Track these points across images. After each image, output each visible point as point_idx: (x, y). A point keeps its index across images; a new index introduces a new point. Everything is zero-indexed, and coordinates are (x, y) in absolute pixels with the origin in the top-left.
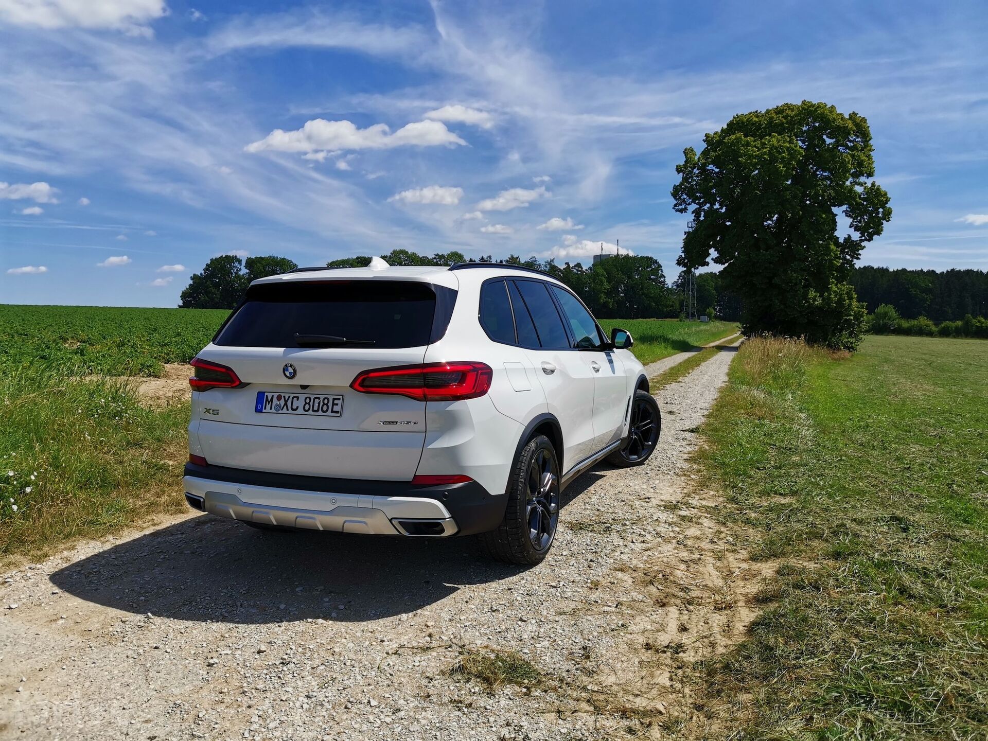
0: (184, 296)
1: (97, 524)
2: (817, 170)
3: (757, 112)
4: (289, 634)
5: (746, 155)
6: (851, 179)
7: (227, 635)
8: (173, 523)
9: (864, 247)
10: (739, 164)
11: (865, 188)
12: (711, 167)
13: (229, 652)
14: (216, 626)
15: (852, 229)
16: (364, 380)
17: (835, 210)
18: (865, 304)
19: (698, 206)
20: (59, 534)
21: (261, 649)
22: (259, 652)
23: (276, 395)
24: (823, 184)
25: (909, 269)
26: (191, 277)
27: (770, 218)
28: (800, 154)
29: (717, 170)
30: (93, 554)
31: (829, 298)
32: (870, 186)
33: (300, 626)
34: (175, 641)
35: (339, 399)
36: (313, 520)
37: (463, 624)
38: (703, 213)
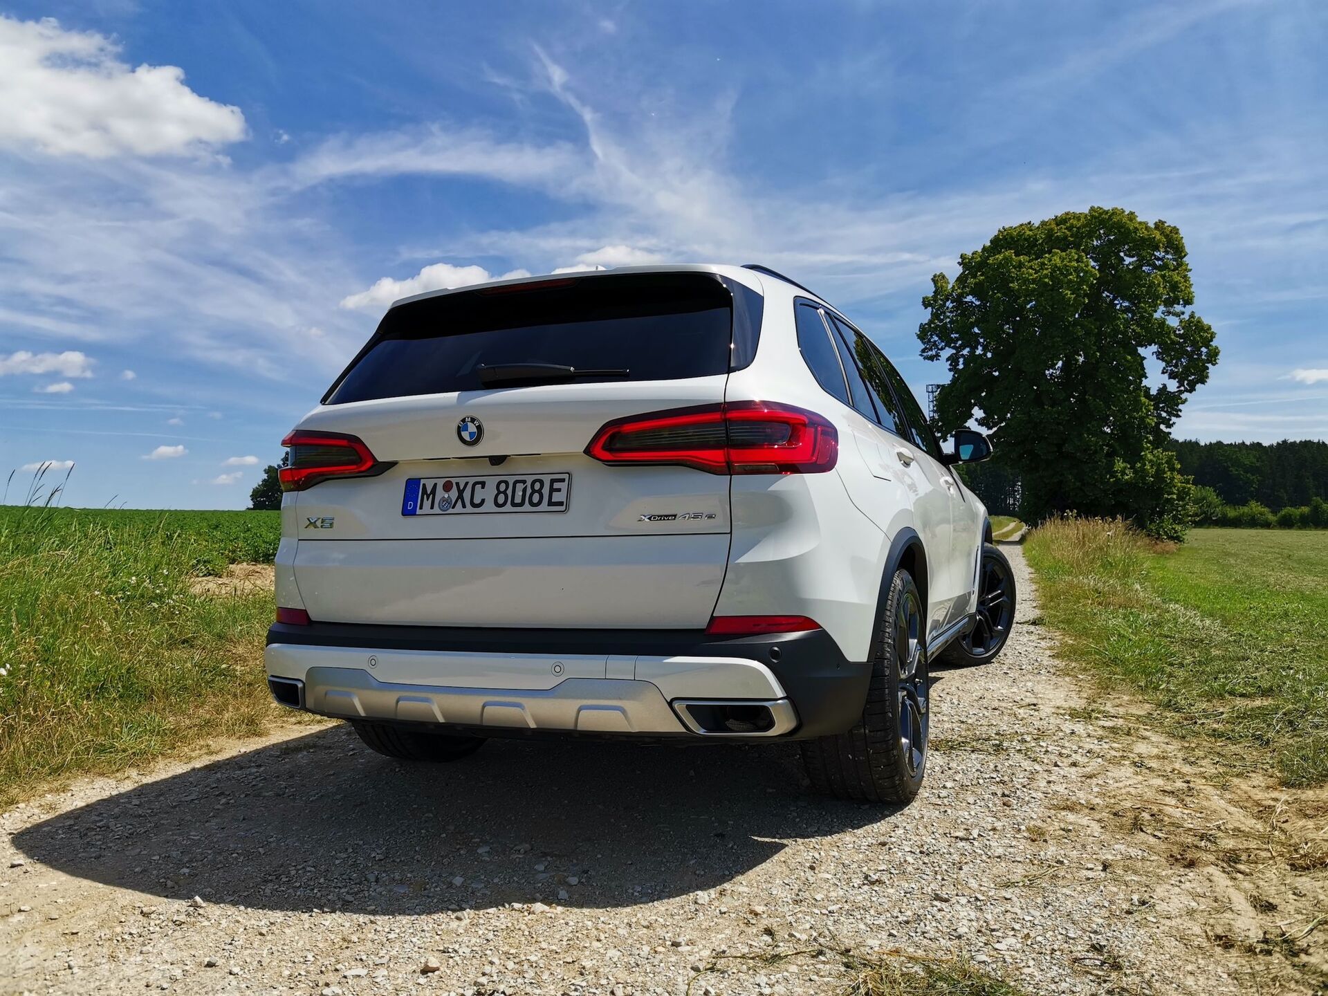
0: (255, 495)
1: (111, 752)
2: (1115, 298)
3: (1029, 223)
4: (480, 932)
5: (1020, 279)
6: (1162, 308)
7: (354, 938)
8: (243, 750)
9: (1186, 400)
10: (1008, 292)
11: (1181, 322)
12: (969, 298)
13: (363, 972)
14: (331, 920)
15: (1166, 375)
16: (613, 437)
17: (1141, 350)
18: (1191, 477)
19: (954, 351)
20: (43, 767)
21: (429, 964)
22: (426, 971)
23: (441, 483)
24: (1124, 318)
25: (1225, 442)
26: (265, 470)
27: (1053, 366)
28: (1094, 276)
29: (978, 303)
30: (99, 798)
31: (1143, 469)
32: (1187, 318)
33: (499, 917)
34: (249, 951)
35: (563, 480)
36: (518, 709)
37: (826, 908)
38: (961, 360)
